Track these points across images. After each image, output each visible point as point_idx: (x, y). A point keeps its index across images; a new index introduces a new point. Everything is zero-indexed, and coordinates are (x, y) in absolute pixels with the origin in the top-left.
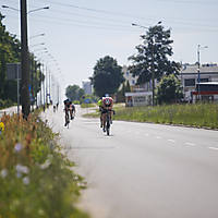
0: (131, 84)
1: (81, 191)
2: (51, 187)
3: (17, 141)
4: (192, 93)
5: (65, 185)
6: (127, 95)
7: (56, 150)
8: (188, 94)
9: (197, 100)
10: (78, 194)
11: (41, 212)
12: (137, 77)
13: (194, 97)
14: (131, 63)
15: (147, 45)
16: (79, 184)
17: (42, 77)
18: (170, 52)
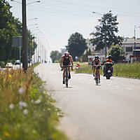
0: (92, 50)
1: (60, 119)
2: (41, 116)
3: (20, 87)
4: (131, 57)
5: (49, 115)
6: (89, 57)
7: (44, 92)
8: (128, 57)
9: (134, 61)
10: (58, 120)
11: (34, 132)
12: (95, 46)
13: (132, 59)
14: (92, 37)
15: (102, 26)
16: (58, 114)
17: (35, 46)
18: (116, 30)
